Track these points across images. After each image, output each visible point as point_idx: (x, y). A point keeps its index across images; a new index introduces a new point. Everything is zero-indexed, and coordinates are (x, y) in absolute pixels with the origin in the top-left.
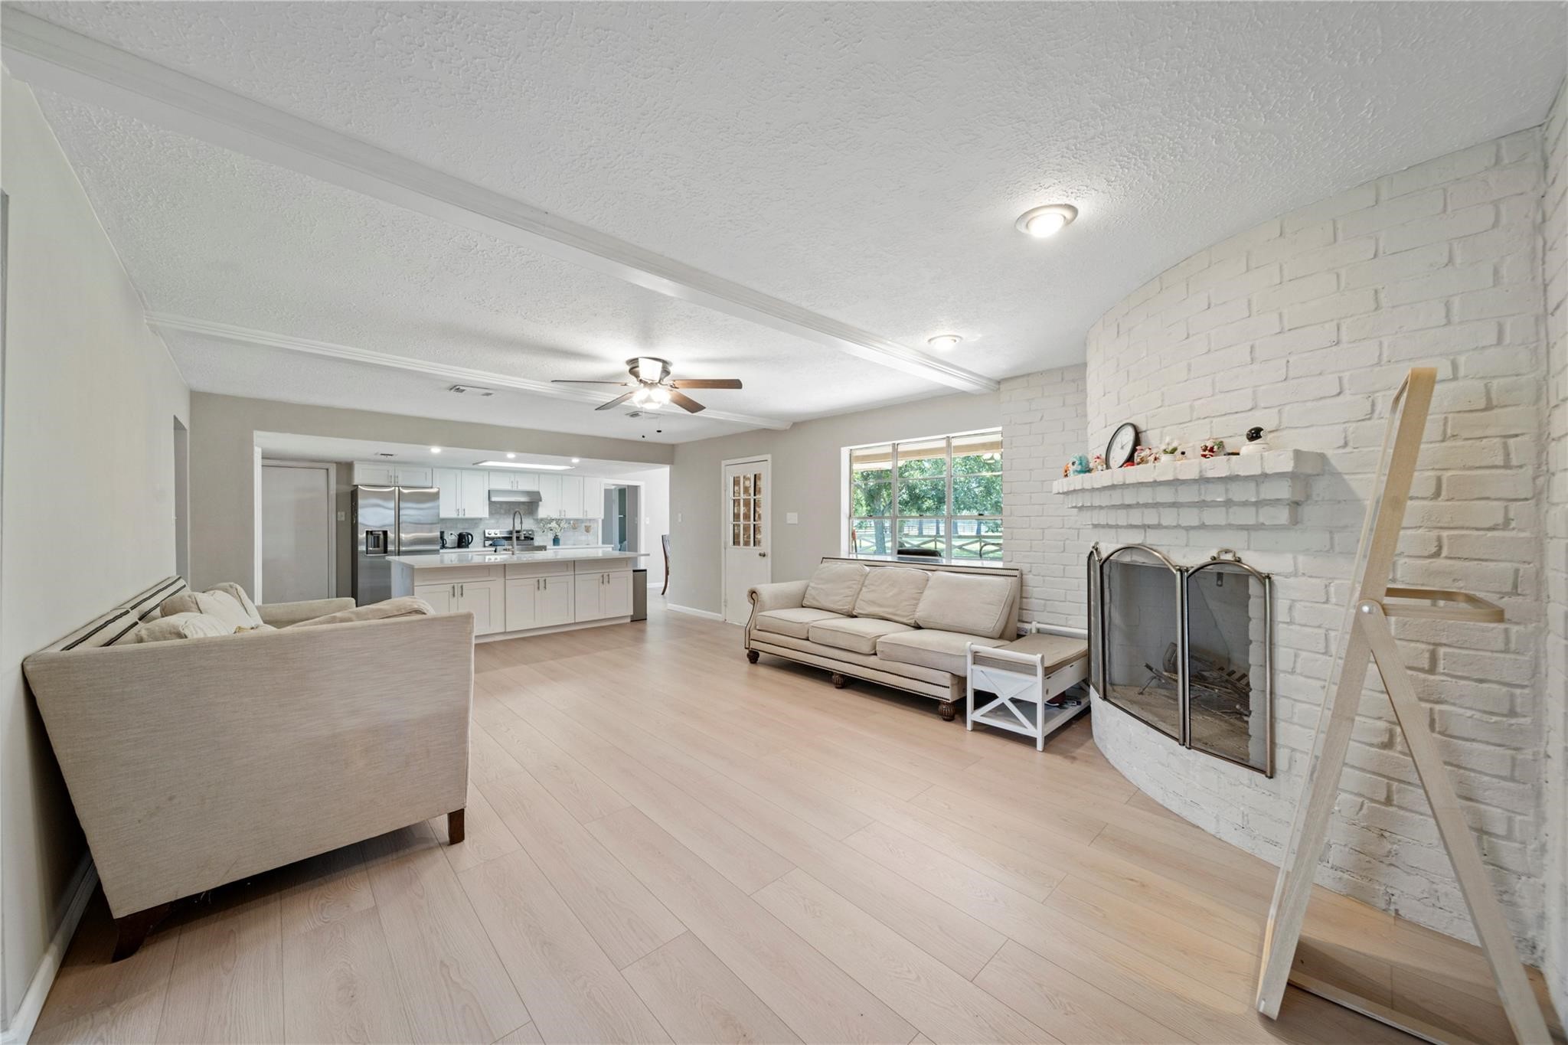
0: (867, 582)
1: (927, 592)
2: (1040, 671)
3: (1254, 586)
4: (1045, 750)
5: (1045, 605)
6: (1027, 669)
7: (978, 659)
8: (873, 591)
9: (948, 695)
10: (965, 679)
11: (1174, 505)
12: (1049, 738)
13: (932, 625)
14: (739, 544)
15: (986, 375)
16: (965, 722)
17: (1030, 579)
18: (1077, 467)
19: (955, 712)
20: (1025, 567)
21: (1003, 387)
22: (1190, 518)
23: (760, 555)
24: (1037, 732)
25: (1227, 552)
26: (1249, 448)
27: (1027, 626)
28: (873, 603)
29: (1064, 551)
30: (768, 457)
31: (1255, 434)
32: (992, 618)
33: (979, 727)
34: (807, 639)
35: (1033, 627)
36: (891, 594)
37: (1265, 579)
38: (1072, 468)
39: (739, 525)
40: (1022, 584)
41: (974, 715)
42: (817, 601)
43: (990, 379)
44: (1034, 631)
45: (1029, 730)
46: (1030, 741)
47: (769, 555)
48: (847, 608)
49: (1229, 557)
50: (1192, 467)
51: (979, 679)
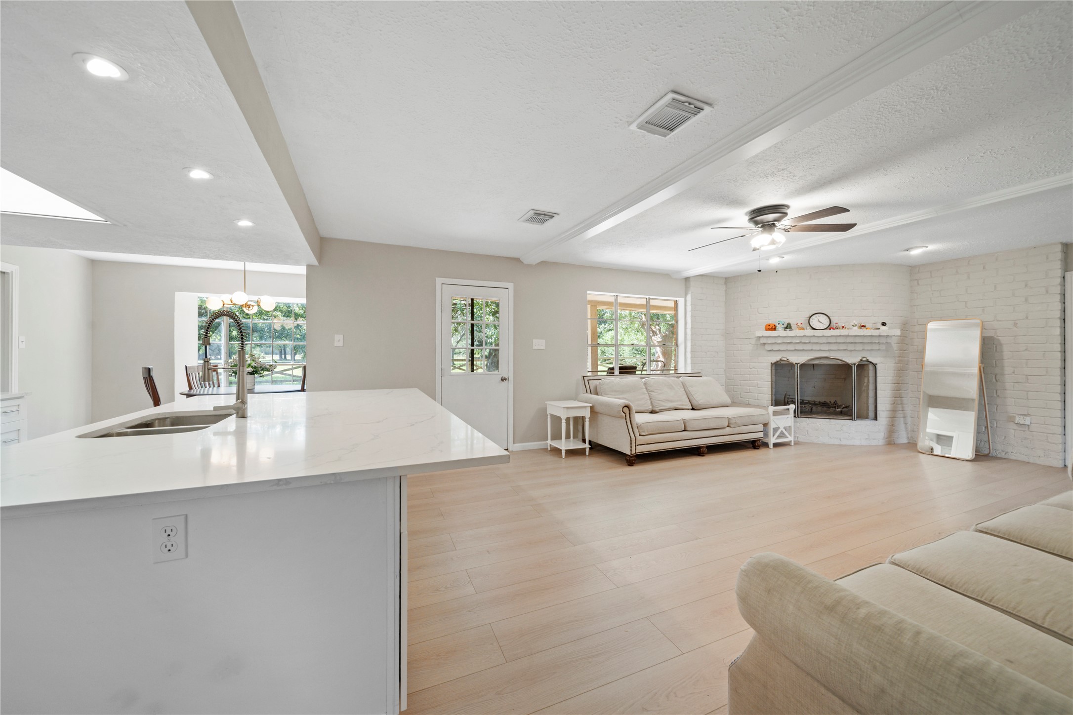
0: (650, 389)
2: (791, 412)
3: (871, 367)
4: (793, 444)
11: (845, 343)
22: (851, 347)
23: (501, 380)
24: (792, 438)
25: (863, 358)
26: (883, 328)
30: (510, 286)
31: (884, 324)
34: (685, 430)
37: (875, 365)
41: (773, 440)
47: (511, 379)
49: (864, 359)
50: (856, 331)
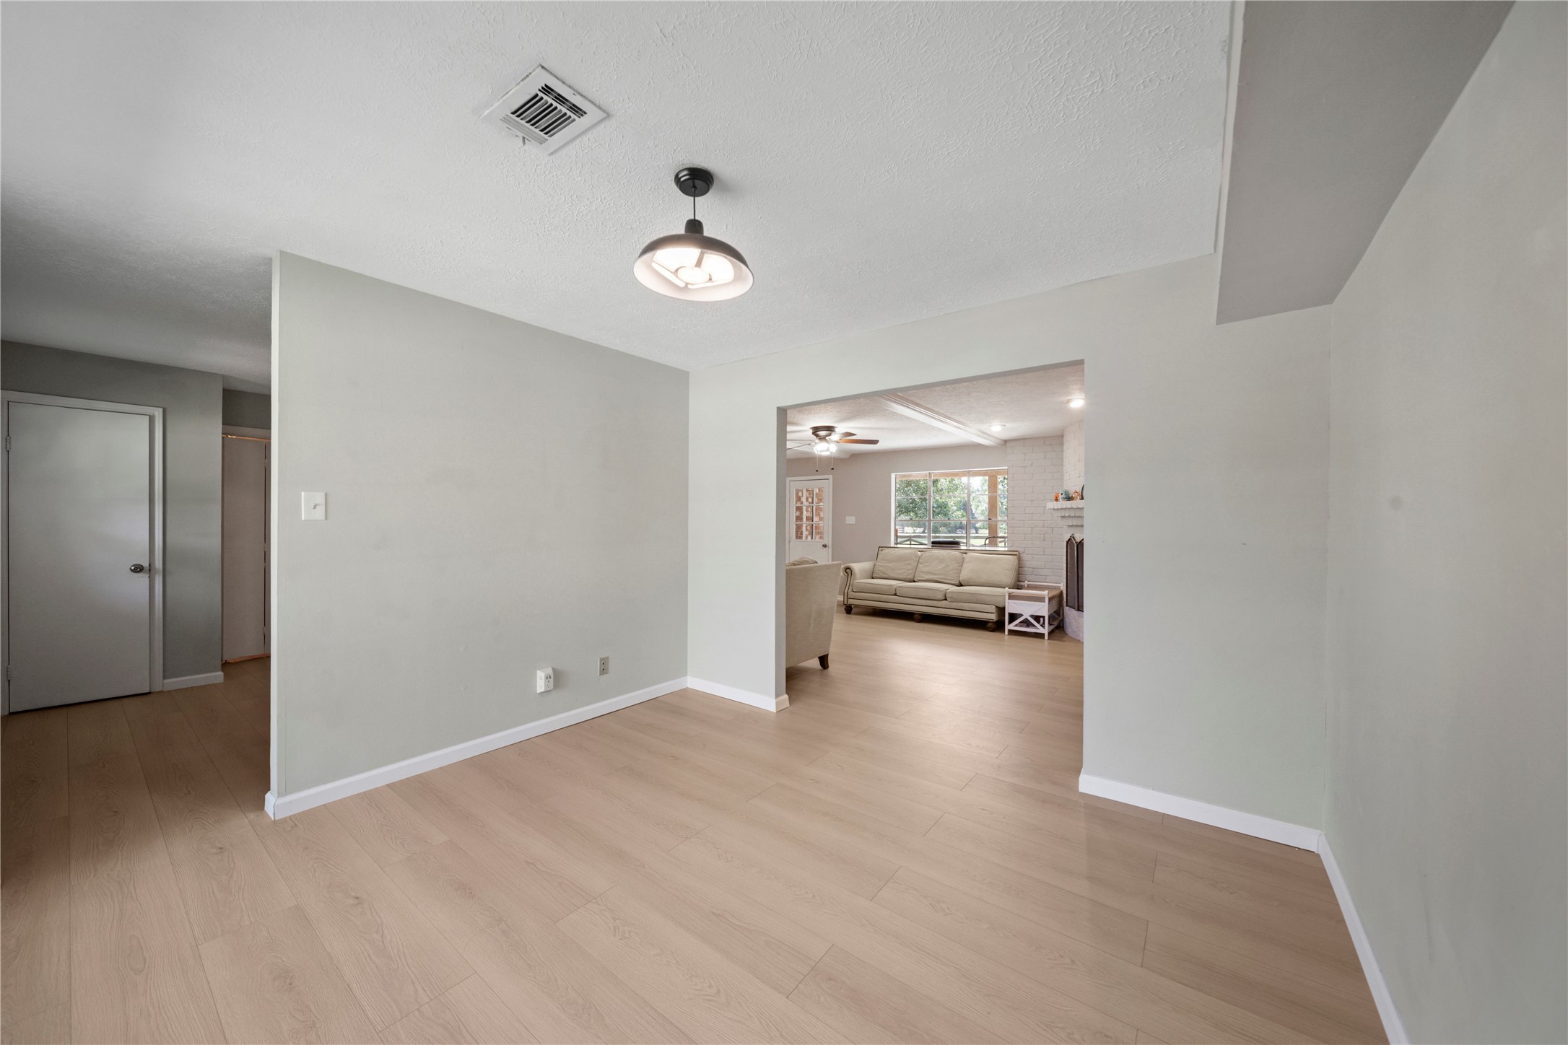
0: (921, 561)
1: (965, 565)
2: (1047, 600)
4: (1049, 639)
5: (1033, 571)
6: (1041, 599)
7: (1011, 597)
8: (927, 566)
9: (993, 617)
10: (1004, 608)
12: (1050, 633)
13: (972, 584)
14: (801, 538)
15: (996, 436)
16: (1004, 631)
17: (1024, 556)
18: (1064, 496)
19: (998, 626)
20: (1021, 550)
21: (1008, 444)
23: (823, 546)
24: (1045, 631)
27: (1022, 583)
28: (929, 573)
29: (1044, 540)
30: (830, 477)
32: (1009, 577)
33: (1011, 632)
34: (896, 595)
35: (1026, 583)
36: (941, 567)
38: (1061, 496)
39: (802, 525)
40: (1020, 559)
41: (1008, 627)
42: (885, 573)
43: (1002, 440)
44: (1026, 586)
45: (1041, 630)
46: (1041, 636)
47: (830, 545)
48: (910, 577)
51: (1012, 607)
